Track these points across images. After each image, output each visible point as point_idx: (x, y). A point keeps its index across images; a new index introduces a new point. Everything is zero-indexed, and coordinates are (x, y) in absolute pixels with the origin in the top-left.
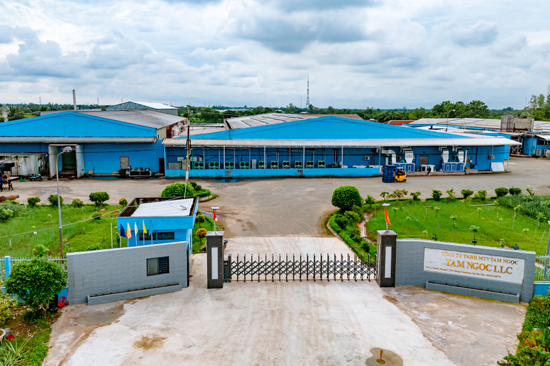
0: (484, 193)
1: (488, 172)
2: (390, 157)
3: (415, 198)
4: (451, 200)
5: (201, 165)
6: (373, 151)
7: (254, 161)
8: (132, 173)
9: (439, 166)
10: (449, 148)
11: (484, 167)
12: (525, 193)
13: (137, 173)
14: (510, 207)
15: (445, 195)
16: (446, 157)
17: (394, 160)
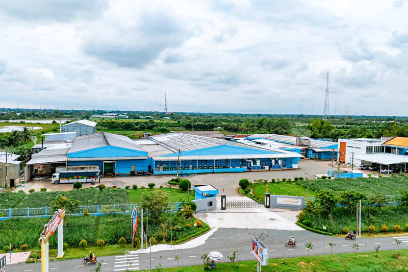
0: (290, 180)
1: (291, 169)
2: (250, 163)
3: (266, 182)
4: (278, 183)
5: (168, 168)
6: (243, 161)
7: (191, 166)
8: (138, 173)
9: (271, 166)
10: (275, 159)
11: (289, 166)
12: (305, 179)
13: (140, 173)
14: (299, 185)
15: (276, 181)
16: (273, 162)
17: (252, 164)
